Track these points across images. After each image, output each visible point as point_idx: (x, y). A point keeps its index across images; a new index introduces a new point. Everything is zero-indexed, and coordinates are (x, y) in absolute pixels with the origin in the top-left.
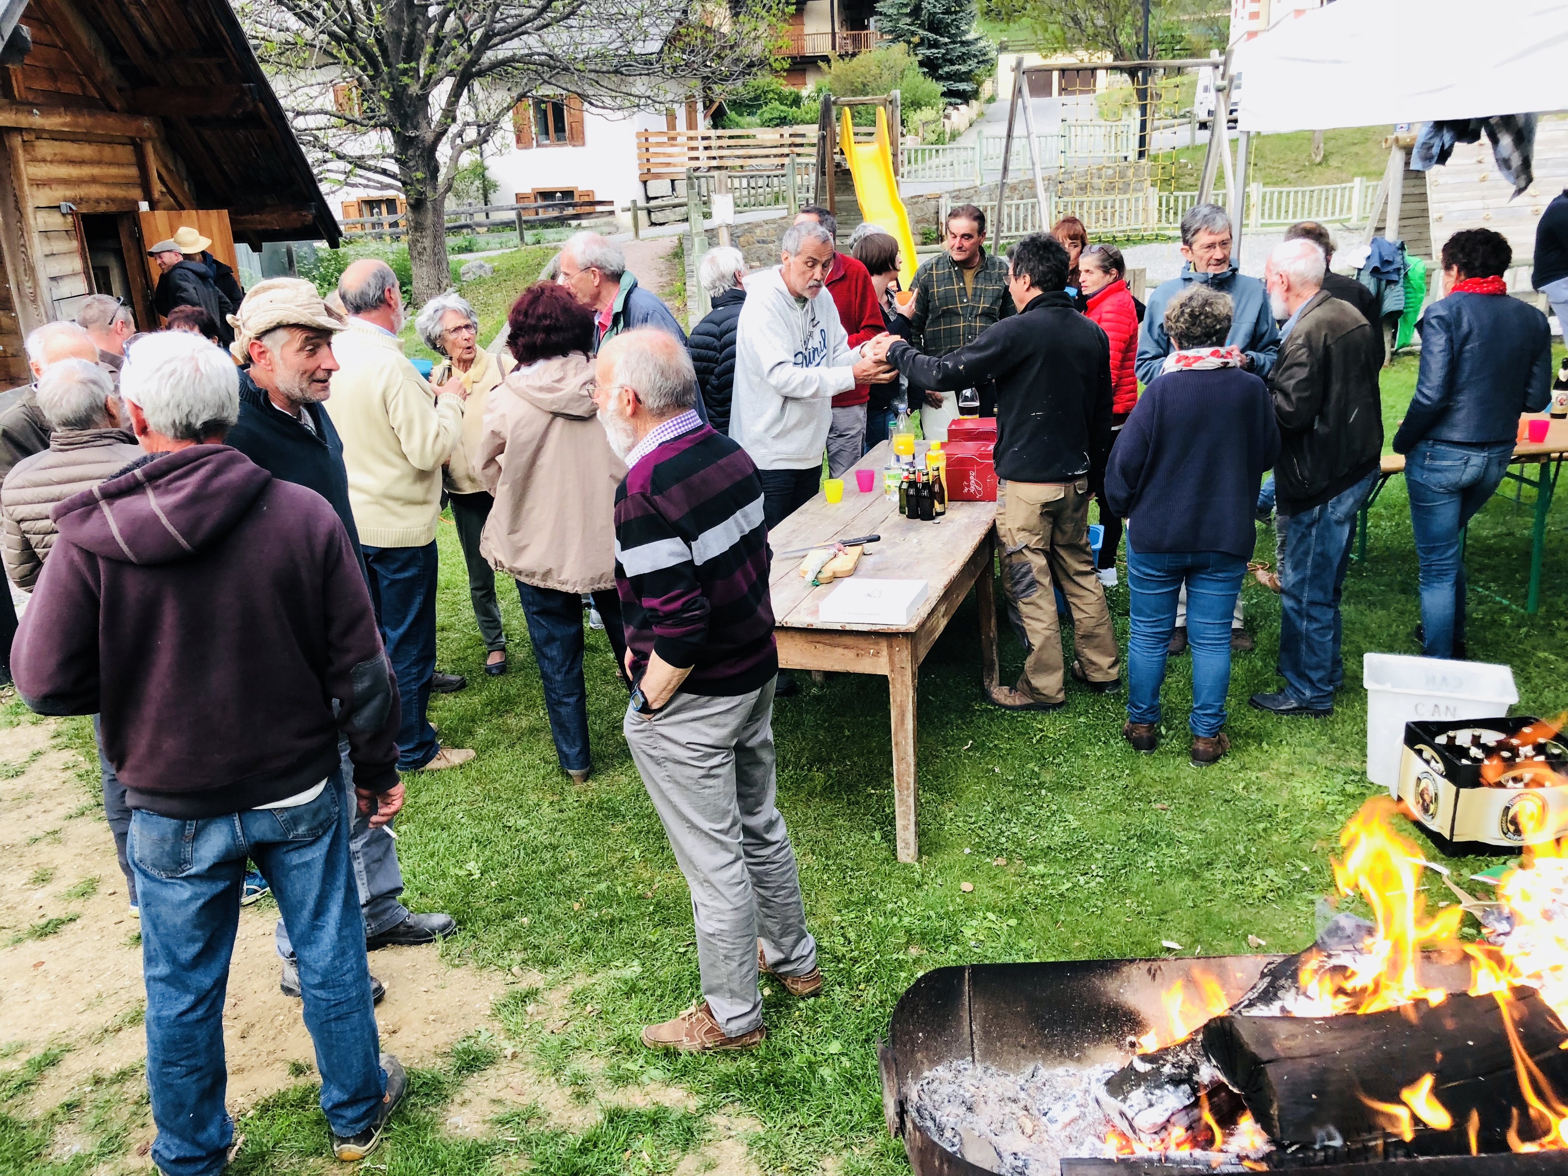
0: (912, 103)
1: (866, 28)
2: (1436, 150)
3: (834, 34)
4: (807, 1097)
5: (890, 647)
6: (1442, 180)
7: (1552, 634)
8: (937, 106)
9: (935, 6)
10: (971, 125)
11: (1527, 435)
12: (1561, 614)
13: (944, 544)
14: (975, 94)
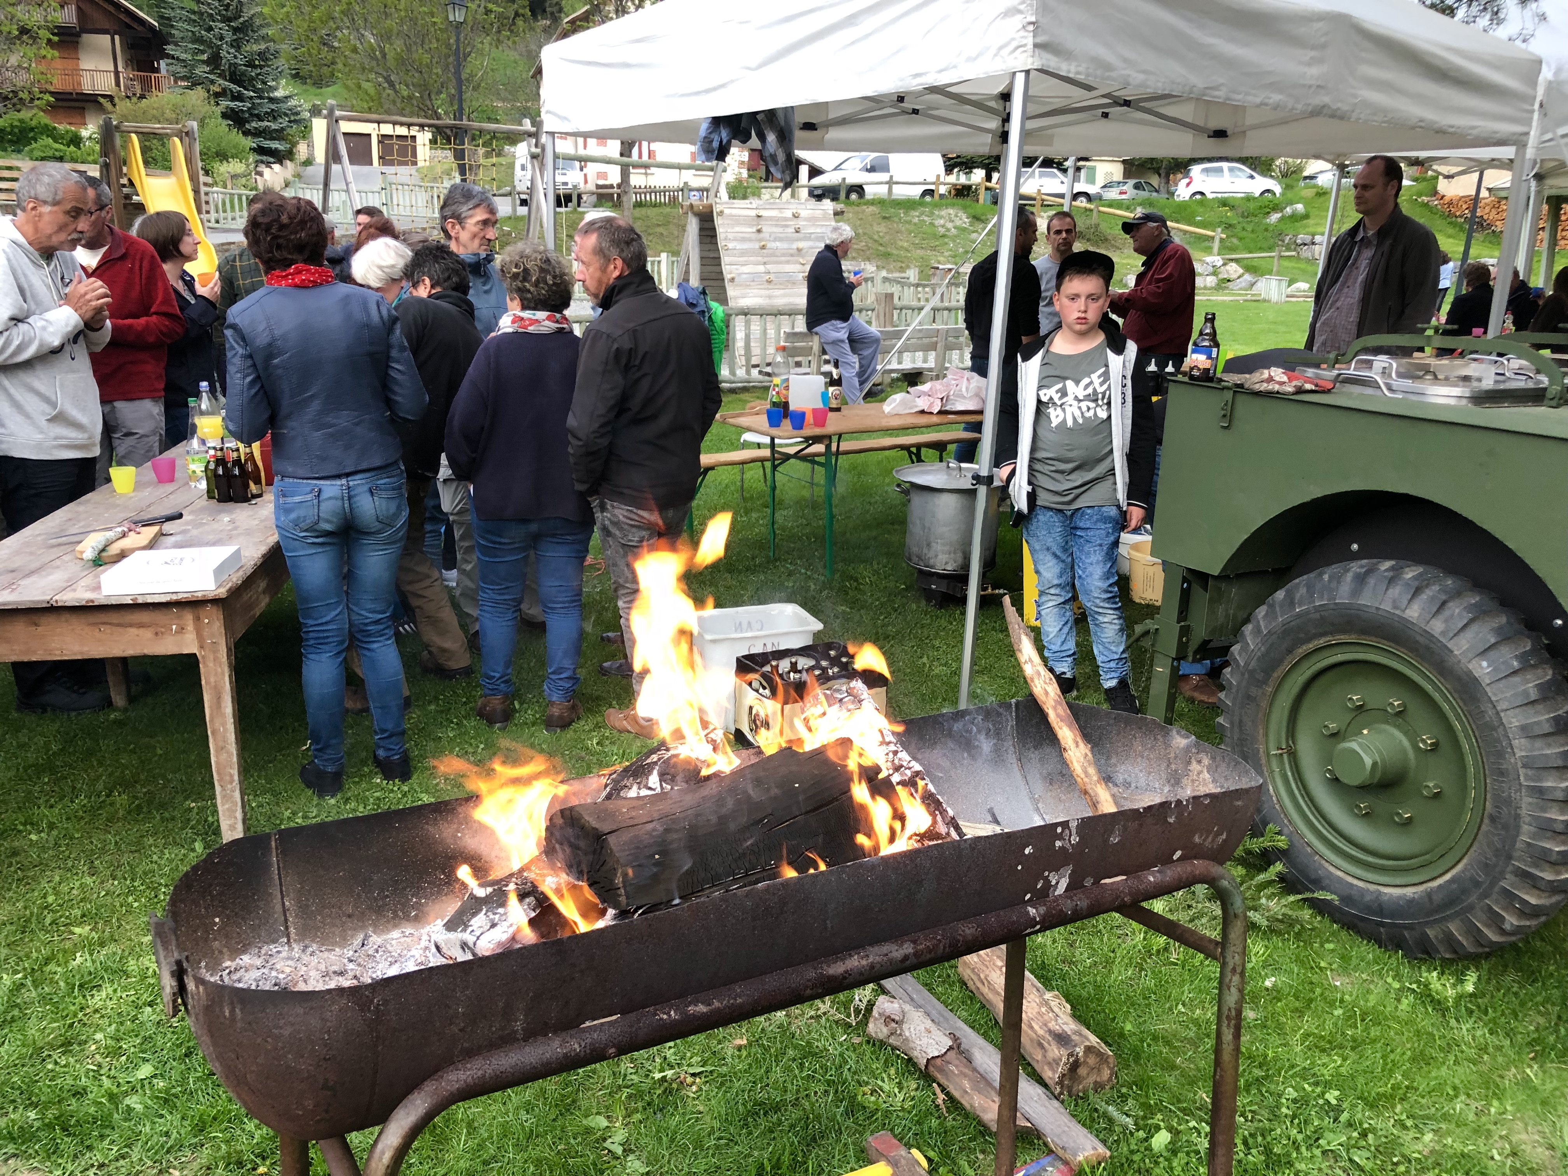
0: (218, 154)
1: (157, 70)
2: (716, 144)
3: (117, 73)
4: (107, 1132)
5: (197, 619)
6: (731, 245)
7: (847, 594)
8: (247, 160)
9: (235, 57)
10: (286, 186)
11: (812, 421)
12: (852, 578)
13: (262, 521)
14: (289, 155)
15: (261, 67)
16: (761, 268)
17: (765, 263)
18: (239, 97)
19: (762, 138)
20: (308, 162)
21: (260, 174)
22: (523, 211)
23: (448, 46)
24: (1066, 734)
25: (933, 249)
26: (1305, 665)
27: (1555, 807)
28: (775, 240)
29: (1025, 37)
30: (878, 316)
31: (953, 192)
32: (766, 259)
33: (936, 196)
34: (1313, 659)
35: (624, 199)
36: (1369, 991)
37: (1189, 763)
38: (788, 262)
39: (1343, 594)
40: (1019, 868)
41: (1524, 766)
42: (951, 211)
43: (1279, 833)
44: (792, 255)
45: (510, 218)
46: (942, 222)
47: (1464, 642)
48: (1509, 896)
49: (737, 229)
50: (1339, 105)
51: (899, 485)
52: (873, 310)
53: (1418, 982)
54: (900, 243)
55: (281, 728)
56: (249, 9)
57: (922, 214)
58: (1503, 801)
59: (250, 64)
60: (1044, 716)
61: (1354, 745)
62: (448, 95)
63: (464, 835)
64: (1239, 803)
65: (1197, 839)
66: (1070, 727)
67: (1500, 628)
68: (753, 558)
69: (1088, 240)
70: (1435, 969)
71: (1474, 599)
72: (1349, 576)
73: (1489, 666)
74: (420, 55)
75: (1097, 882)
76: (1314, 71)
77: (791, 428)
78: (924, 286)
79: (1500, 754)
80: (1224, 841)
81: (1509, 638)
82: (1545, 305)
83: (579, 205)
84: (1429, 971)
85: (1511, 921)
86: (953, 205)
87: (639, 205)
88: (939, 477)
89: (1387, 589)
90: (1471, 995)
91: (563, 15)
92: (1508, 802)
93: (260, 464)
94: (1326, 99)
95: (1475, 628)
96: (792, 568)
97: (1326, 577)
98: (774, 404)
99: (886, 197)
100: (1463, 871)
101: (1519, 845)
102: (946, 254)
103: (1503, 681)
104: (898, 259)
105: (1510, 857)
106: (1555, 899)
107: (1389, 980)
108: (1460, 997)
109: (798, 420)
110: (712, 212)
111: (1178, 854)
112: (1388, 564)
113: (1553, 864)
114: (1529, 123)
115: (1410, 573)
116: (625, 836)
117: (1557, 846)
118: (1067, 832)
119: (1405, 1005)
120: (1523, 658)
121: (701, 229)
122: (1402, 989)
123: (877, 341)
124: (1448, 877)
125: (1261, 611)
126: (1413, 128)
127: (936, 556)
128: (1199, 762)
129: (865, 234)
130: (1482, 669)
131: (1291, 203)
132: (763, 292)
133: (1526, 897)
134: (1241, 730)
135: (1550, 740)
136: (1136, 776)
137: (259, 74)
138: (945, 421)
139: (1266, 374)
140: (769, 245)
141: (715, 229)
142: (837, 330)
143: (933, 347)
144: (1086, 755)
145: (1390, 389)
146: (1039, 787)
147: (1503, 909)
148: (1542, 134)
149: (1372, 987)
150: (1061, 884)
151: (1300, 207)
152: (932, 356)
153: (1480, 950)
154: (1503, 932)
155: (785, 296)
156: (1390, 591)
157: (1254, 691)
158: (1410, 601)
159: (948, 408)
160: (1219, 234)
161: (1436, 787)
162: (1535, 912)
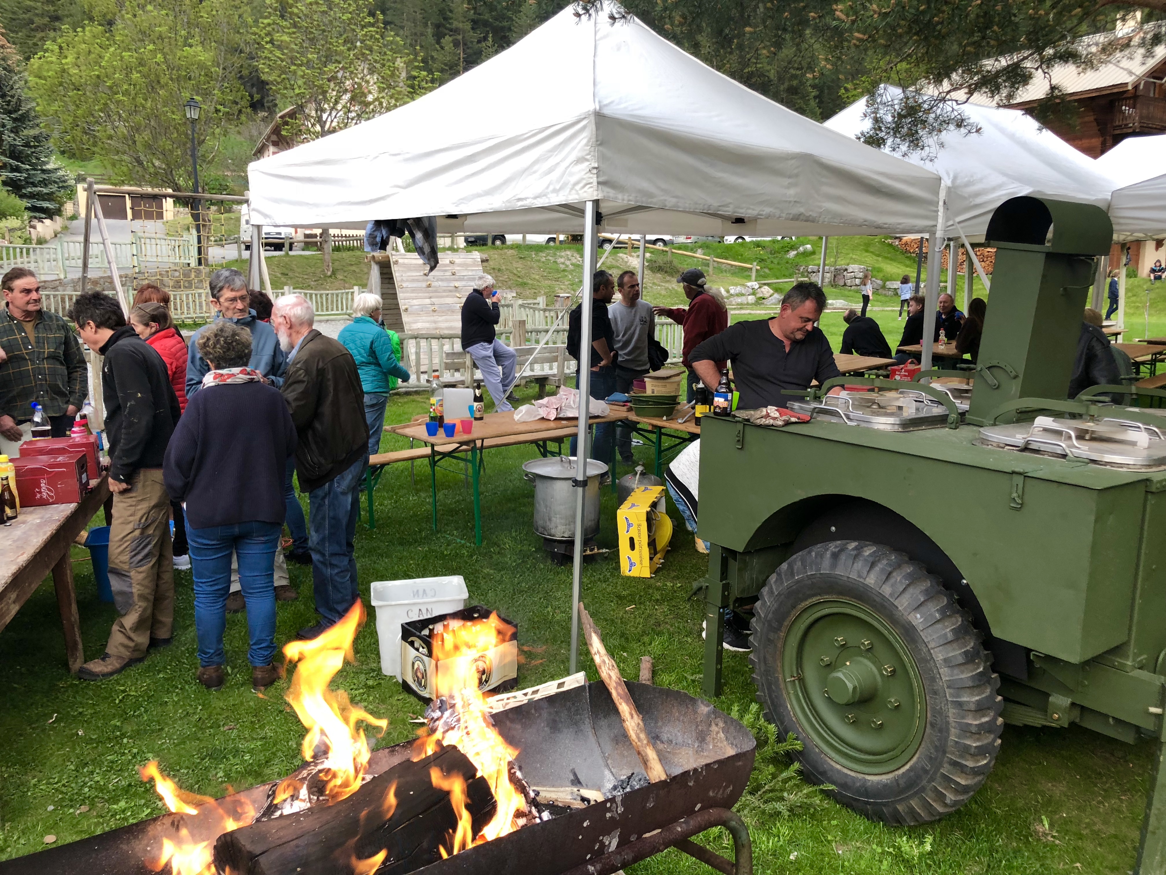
2: (378, 239)
6: (405, 285)
7: (491, 557)
8: (22, 217)
9: (15, 140)
10: (56, 236)
11: (461, 429)
12: (496, 544)
13: (14, 541)
14: (58, 212)
15: (35, 147)
16: (428, 301)
17: (430, 298)
18: (17, 169)
19: (412, 235)
20: (74, 217)
21: (34, 227)
22: (246, 254)
23: (186, 135)
24: (625, 708)
25: (557, 279)
26: (805, 616)
27: (970, 715)
28: (437, 280)
29: (591, 178)
30: (514, 337)
31: (570, 238)
32: (431, 294)
33: (557, 242)
34: (810, 612)
35: (325, 246)
36: (861, 857)
37: (710, 725)
38: (447, 296)
39: (825, 567)
40: (580, 837)
41: (948, 687)
42: (568, 253)
43: (797, 739)
44: (450, 291)
45: (237, 261)
46: (562, 260)
47: (904, 600)
48: (947, 779)
49: (409, 274)
50: (811, 213)
51: (526, 475)
52: (511, 333)
53: (894, 846)
54: (533, 276)
55: (32, 705)
56: (27, 104)
57: (548, 255)
58: (938, 713)
59: (27, 145)
60: (609, 694)
61: (840, 675)
62: (187, 171)
63: (152, 849)
64: (740, 763)
65: (711, 794)
66: (627, 703)
67: (926, 590)
68: (420, 532)
69: (666, 272)
70: (905, 834)
71: (909, 569)
72: (828, 554)
73: (921, 617)
74: (164, 143)
75: (639, 837)
76: (792, 192)
77: (444, 435)
78: (550, 310)
79: (933, 679)
80: (731, 791)
81: (932, 597)
82: (966, 323)
83: (291, 249)
84: (901, 837)
85: (950, 797)
86: (570, 249)
87: (337, 249)
88: (555, 468)
89: (853, 563)
90: (930, 853)
91: (277, 110)
92: (940, 712)
93: (15, 492)
94: (802, 210)
95: (911, 590)
96: (450, 538)
97: (813, 554)
98: (432, 418)
99: (521, 243)
100: (917, 763)
101: (950, 743)
102: (567, 283)
103: (931, 628)
104: (533, 287)
105: (944, 752)
106: (978, 779)
107: (874, 846)
108: (921, 856)
109: (450, 431)
110: (389, 261)
111: (699, 806)
112: (853, 545)
113: (973, 755)
114: (936, 218)
115: (868, 551)
116: (273, 856)
117: (975, 742)
118: (614, 805)
119: (885, 865)
120: (942, 611)
121: (381, 274)
122: (883, 853)
123: (513, 356)
124: (907, 767)
125: (773, 578)
126: (860, 226)
127: (556, 527)
128: (717, 725)
129: (507, 269)
130: (917, 619)
131: (803, 244)
132: (429, 319)
133: (958, 780)
134: (766, 664)
135: (962, 668)
136: (676, 735)
137: (34, 152)
138: (560, 426)
139: (764, 411)
140: (433, 284)
141: (392, 273)
142: (485, 349)
143: (555, 359)
144: (639, 724)
145: (848, 418)
146: (608, 747)
147: (945, 789)
148: (947, 221)
149: (863, 852)
150: (613, 843)
151: (809, 246)
152: (555, 364)
153: (933, 819)
154: (946, 805)
155: (447, 321)
156: (855, 564)
157: (772, 636)
158: (869, 572)
159: (561, 416)
160: (755, 266)
161: (896, 702)
162: (965, 789)
